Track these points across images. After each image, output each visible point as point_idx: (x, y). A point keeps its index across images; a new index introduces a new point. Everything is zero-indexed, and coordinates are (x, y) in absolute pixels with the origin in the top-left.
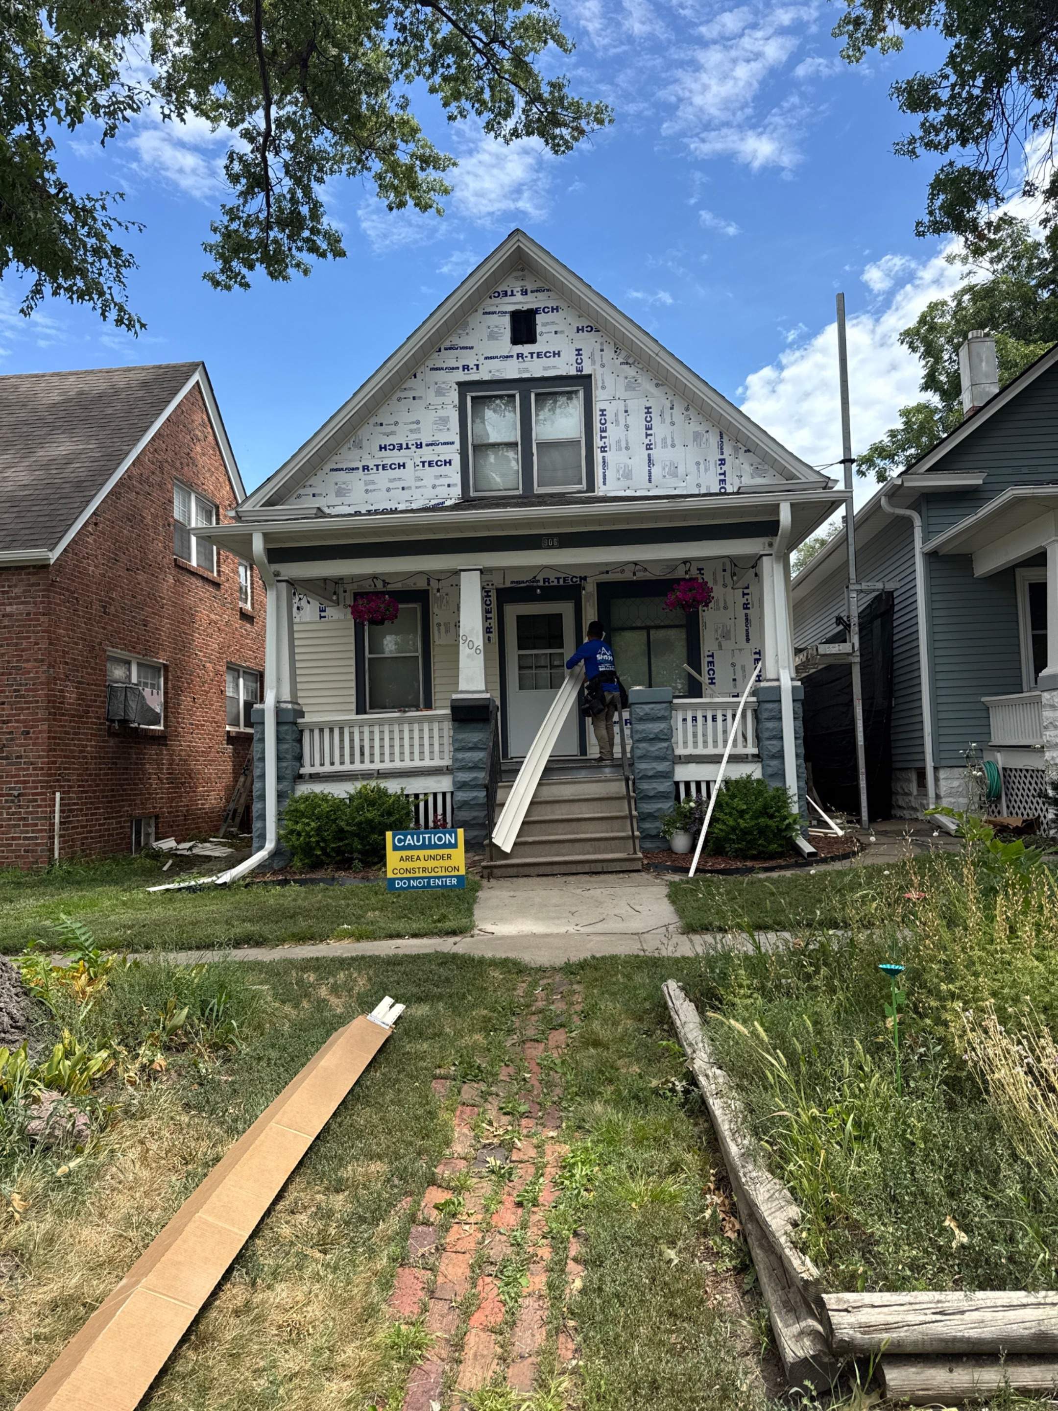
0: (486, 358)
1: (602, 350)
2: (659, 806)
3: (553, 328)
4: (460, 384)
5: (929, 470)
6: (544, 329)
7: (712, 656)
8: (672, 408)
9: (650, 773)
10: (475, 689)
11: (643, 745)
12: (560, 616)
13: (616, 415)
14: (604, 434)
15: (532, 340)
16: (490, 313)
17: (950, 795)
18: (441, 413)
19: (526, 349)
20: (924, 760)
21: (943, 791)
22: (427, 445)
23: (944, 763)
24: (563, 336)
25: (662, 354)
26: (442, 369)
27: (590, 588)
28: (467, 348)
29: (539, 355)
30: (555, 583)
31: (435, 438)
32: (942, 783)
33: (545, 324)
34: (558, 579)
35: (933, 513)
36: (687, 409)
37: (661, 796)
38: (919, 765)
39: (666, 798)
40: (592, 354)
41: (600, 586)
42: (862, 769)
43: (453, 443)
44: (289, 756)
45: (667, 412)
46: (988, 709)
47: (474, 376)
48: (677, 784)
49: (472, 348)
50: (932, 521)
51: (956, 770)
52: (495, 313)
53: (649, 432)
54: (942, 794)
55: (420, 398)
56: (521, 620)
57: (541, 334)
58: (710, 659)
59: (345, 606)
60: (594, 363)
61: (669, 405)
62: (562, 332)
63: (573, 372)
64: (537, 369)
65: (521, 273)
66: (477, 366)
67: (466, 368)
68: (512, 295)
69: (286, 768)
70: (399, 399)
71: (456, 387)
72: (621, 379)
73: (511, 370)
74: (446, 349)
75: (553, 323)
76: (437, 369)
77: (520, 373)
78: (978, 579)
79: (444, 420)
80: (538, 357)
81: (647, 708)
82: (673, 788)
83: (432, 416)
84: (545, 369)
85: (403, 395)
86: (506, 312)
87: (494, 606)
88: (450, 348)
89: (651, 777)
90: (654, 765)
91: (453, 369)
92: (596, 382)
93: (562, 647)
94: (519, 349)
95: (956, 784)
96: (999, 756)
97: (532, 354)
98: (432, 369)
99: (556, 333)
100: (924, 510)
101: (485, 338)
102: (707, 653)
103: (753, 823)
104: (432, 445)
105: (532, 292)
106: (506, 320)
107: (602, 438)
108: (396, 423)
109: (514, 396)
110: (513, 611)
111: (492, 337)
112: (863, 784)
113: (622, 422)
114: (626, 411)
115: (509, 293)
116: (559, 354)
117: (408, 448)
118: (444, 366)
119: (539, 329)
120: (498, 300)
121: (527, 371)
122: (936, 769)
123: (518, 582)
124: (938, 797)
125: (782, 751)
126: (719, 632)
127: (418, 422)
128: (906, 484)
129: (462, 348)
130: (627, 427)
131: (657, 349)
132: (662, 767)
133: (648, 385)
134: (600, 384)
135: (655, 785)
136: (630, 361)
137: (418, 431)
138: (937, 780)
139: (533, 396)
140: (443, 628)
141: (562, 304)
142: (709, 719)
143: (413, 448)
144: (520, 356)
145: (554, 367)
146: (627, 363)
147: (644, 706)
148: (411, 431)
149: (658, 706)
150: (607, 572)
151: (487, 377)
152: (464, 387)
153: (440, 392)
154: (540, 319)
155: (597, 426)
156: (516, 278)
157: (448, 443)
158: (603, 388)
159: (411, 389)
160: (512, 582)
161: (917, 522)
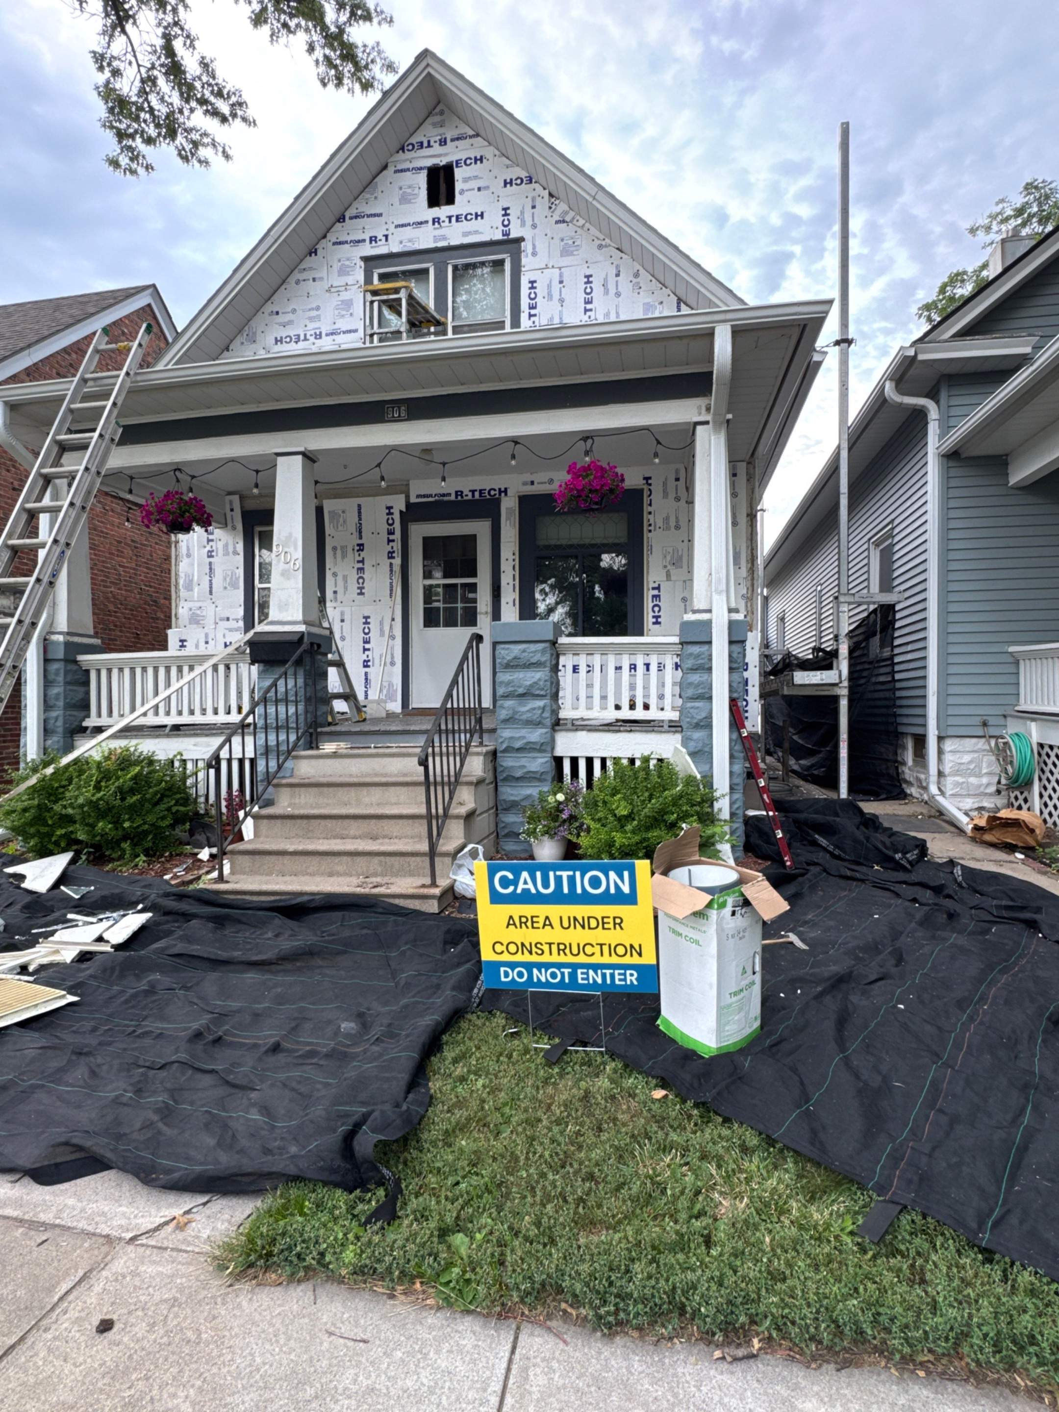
0: (397, 226)
1: (534, 207)
2: (529, 791)
3: (475, 184)
4: (366, 259)
5: (954, 336)
6: (466, 186)
7: (658, 588)
8: (618, 275)
9: (518, 745)
10: (289, 619)
11: (509, 703)
12: (473, 538)
13: (549, 286)
14: (533, 312)
15: (450, 200)
16: (402, 171)
17: (957, 773)
18: (345, 296)
19: (443, 211)
20: (925, 725)
21: (947, 769)
22: (327, 335)
23: (951, 731)
24: (489, 192)
25: (600, 196)
26: (346, 242)
27: (509, 505)
28: (375, 215)
29: (458, 218)
30: (470, 497)
31: (336, 326)
32: (948, 758)
33: (466, 180)
34: (473, 492)
35: (955, 401)
36: (637, 275)
37: (530, 778)
38: (918, 730)
39: (540, 780)
40: (522, 212)
41: (524, 501)
42: (844, 735)
43: (356, 331)
44: (61, 703)
45: (612, 280)
46: (1017, 663)
47: (382, 249)
48: (559, 761)
49: (380, 215)
50: (954, 411)
51: (968, 740)
52: (408, 170)
53: (589, 306)
54: (947, 770)
55: (321, 279)
56: (428, 542)
57: (462, 192)
58: (656, 592)
59: (234, 528)
60: (523, 224)
61: (614, 272)
62: (487, 188)
63: (498, 236)
64: (455, 235)
65: (437, 118)
66: (386, 236)
67: (374, 239)
68: (429, 146)
69: (57, 719)
70: (297, 282)
71: (362, 264)
72: (557, 240)
73: (425, 239)
74: (351, 218)
75: (476, 177)
76: (340, 243)
77: (435, 242)
78: (1012, 488)
79: (348, 304)
80: (457, 221)
81: (516, 649)
82: (550, 767)
83: (335, 300)
84: (466, 234)
85: (301, 276)
86: (421, 169)
87: (397, 526)
88: (356, 217)
89: (519, 750)
90: (523, 732)
91: (359, 241)
92: (526, 246)
93: (474, 575)
94: (436, 212)
95: (966, 758)
96: (1033, 727)
97: (450, 218)
98: (334, 244)
99: (479, 189)
100: (943, 395)
101: (396, 201)
102: (652, 585)
103: (637, 838)
104: (332, 334)
105: (452, 140)
106: (422, 180)
107: (530, 316)
108: (294, 311)
109: (426, 271)
110: (420, 531)
111: (405, 199)
112: (844, 753)
113: (556, 296)
114: (561, 282)
115: (425, 144)
116: (482, 215)
117: (306, 339)
118: (349, 239)
119: (458, 186)
120: (412, 154)
121: (444, 238)
122: (940, 739)
123: (424, 496)
124: (940, 774)
125: (709, 717)
126: (669, 558)
127: (318, 308)
128: (921, 357)
129: (369, 216)
130: (562, 301)
131: (593, 190)
132: (536, 735)
133: (587, 249)
134: (529, 250)
135: (523, 762)
136: (568, 219)
137: (318, 318)
138: (940, 752)
139: (450, 269)
140: (339, 552)
141: (489, 152)
142: (654, 668)
143: (312, 339)
144: (436, 221)
145: (476, 232)
146: (564, 221)
147: (512, 646)
148: (311, 319)
149: (533, 647)
150: (532, 483)
151: (395, 248)
152: (369, 261)
153: (343, 272)
154: (459, 174)
155: (525, 302)
156: (434, 125)
157: (350, 331)
158: (534, 254)
159: (311, 269)
160: (418, 496)
161: (934, 413)
